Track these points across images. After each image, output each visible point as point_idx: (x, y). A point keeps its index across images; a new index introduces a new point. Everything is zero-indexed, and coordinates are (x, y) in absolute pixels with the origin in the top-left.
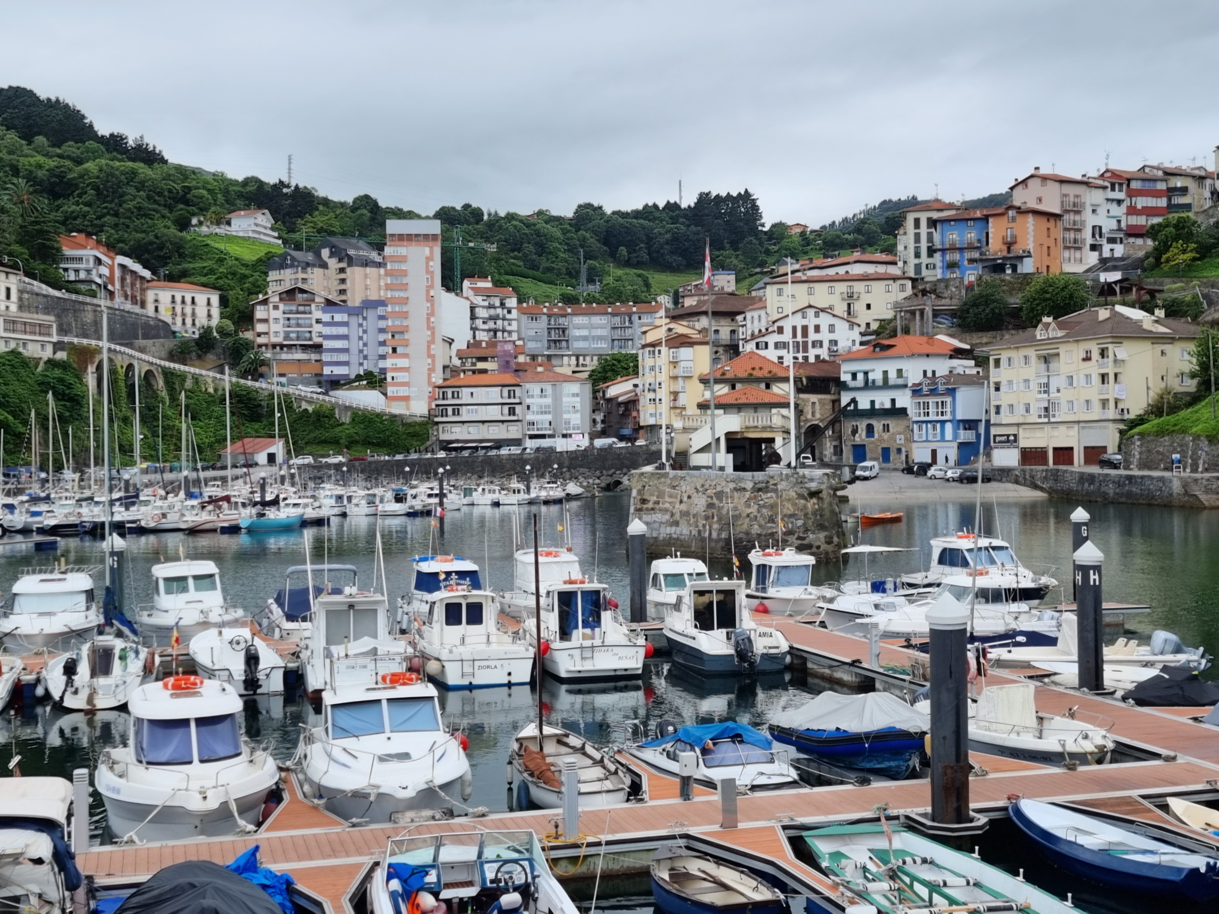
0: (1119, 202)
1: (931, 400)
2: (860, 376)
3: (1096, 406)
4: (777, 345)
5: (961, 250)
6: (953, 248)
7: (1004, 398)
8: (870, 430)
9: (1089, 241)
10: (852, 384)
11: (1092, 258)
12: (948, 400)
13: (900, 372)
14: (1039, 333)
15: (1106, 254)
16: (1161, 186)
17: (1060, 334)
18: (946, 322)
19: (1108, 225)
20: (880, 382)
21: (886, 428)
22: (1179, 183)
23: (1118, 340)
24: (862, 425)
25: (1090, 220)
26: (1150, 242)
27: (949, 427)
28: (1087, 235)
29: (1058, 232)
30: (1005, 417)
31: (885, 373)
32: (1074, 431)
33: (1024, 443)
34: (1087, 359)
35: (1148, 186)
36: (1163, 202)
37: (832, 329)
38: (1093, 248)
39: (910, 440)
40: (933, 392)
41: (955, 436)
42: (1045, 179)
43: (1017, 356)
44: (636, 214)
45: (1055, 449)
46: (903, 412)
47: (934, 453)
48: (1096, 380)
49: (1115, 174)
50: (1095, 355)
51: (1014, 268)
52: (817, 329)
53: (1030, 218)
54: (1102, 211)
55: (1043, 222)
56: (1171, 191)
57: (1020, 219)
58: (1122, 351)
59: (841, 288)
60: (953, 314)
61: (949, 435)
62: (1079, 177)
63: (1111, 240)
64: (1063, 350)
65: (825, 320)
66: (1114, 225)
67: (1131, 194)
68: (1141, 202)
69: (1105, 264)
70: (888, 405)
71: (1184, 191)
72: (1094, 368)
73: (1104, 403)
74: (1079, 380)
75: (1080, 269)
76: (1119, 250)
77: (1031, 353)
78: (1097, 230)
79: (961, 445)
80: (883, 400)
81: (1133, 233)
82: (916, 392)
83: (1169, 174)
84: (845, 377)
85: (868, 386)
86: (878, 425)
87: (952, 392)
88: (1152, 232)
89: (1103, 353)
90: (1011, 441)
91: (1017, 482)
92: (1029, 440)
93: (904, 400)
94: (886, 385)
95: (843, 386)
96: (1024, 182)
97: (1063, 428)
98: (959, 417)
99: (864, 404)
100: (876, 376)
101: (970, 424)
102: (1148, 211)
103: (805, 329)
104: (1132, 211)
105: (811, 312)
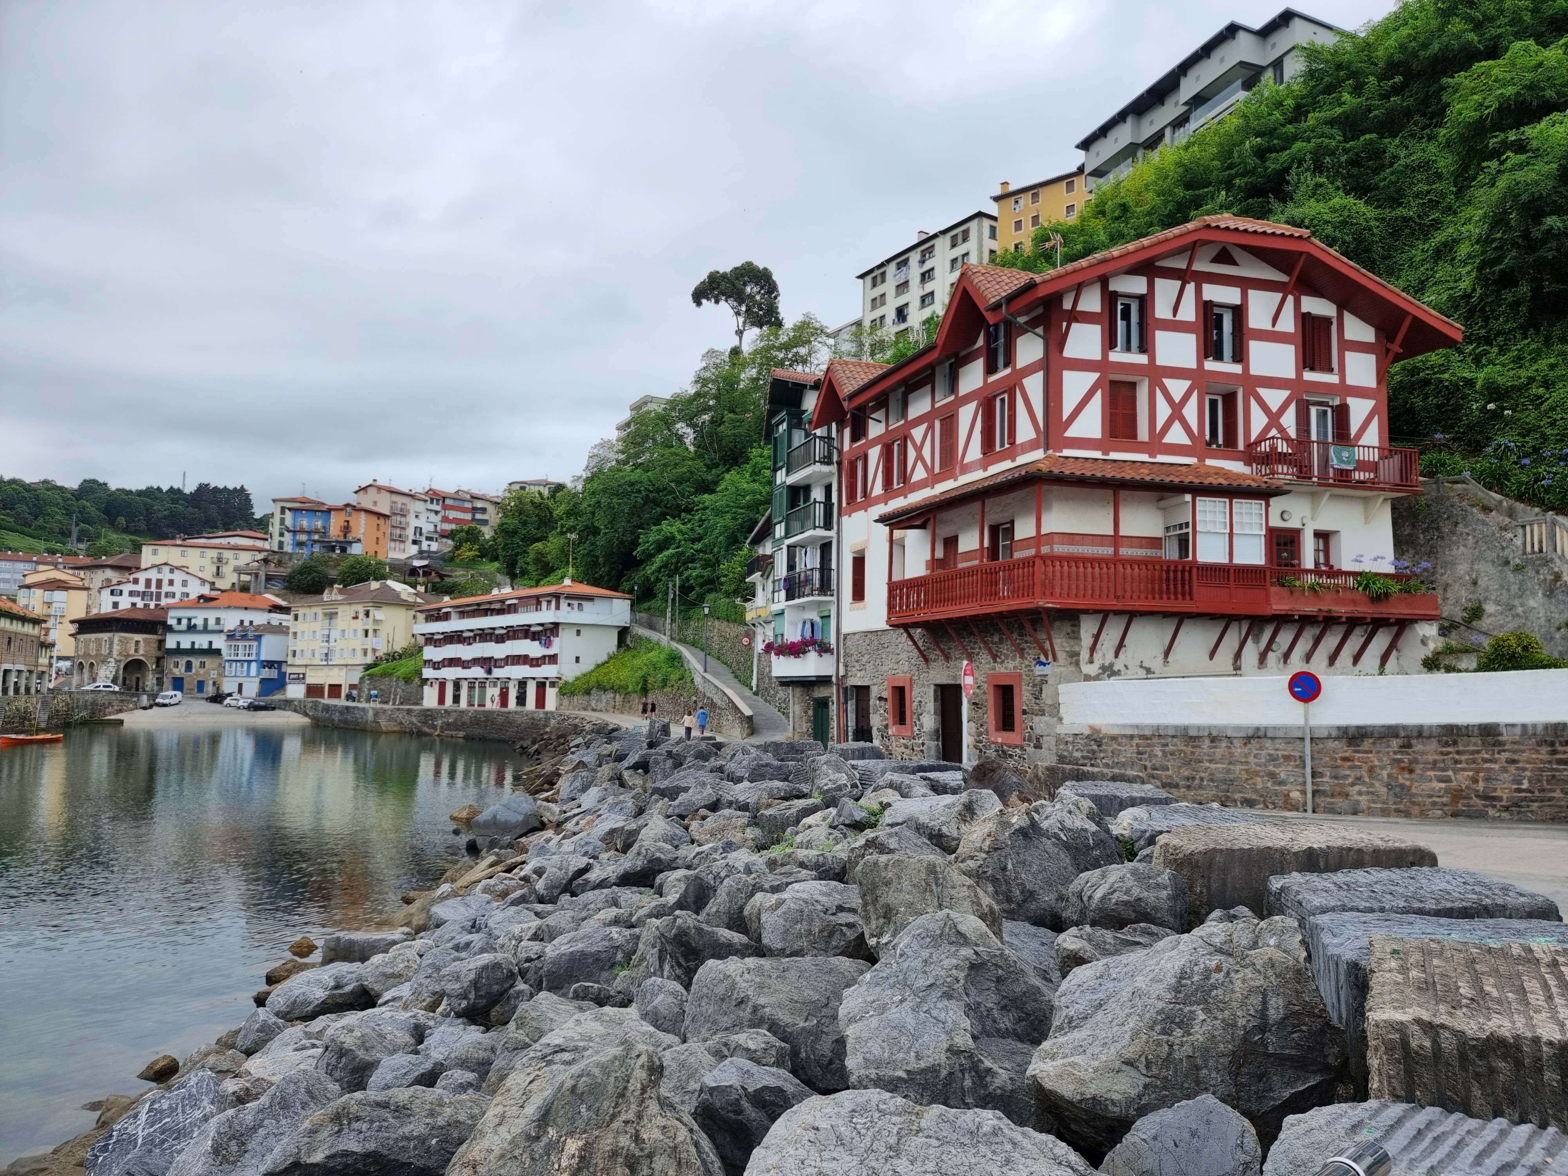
0: (436, 512)
1: (241, 644)
2: (184, 622)
3: (359, 653)
4: (131, 594)
5: (309, 533)
6: (302, 531)
7: (298, 645)
8: (189, 666)
9: (411, 537)
10: (176, 627)
11: (414, 550)
12: (255, 644)
13: (218, 621)
14: (326, 596)
15: (425, 547)
16: (468, 505)
17: (340, 597)
18: (278, 586)
19: (427, 528)
20: (200, 627)
21: (203, 665)
22: (479, 504)
23: (378, 605)
24: (183, 661)
25: (413, 523)
26: (450, 542)
27: (254, 666)
28: (410, 533)
29: (386, 527)
30: (298, 661)
31: (206, 620)
32: (343, 672)
33: (310, 680)
34: (356, 618)
35: (458, 503)
36: (468, 516)
37: (185, 583)
38: (415, 542)
39: (222, 675)
40: (244, 637)
41: (258, 673)
42: (380, 488)
43: (309, 611)
44: (140, 493)
45: (330, 685)
46: (218, 652)
47: (240, 685)
48: (361, 633)
49: (435, 493)
50: (361, 615)
51: (344, 550)
52: (171, 583)
53: (363, 515)
54: (423, 517)
55: (374, 520)
56: (475, 510)
57: (354, 514)
58: (378, 614)
59: (214, 553)
60: (283, 579)
61: (253, 672)
62: (407, 491)
63: (429, 539)
64: (341, 610)
65: (178, 577)
66: (431, 528)
67: (445, 507)
68: (452, 514)
69: (421, 554)
70: (206, 646)
71: (484, 510)
72: (360, 625)
73: (365, 652)
74: (349, 634)
75: (402, 556)
76: (434, 546)
77: (319, 611)
78: (418, 530)
79: (263, 681)
80: (202, 642)
81: (444, 535)
82: (231, 636)
83: (474, 498)
84: (171, 622)
85: (191, 628)
86: (196, 662)
87: (258, 638)
88: (451, 535)
89: (367, 614)
90: (300, 678)
91: (295, 711)
92: (313, 678)
93: (219, 642)
94: (206, 630)
95: (169, 629)
96: (365, 488)
97: (336, 669)
98: (263, 658)
99: (186, 645)
100: (199, 622)
101: (270, 664)
102: (455, 521)
103: (159, 583)
104: (445, 519)
105: (166, 569)
